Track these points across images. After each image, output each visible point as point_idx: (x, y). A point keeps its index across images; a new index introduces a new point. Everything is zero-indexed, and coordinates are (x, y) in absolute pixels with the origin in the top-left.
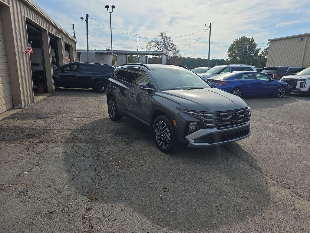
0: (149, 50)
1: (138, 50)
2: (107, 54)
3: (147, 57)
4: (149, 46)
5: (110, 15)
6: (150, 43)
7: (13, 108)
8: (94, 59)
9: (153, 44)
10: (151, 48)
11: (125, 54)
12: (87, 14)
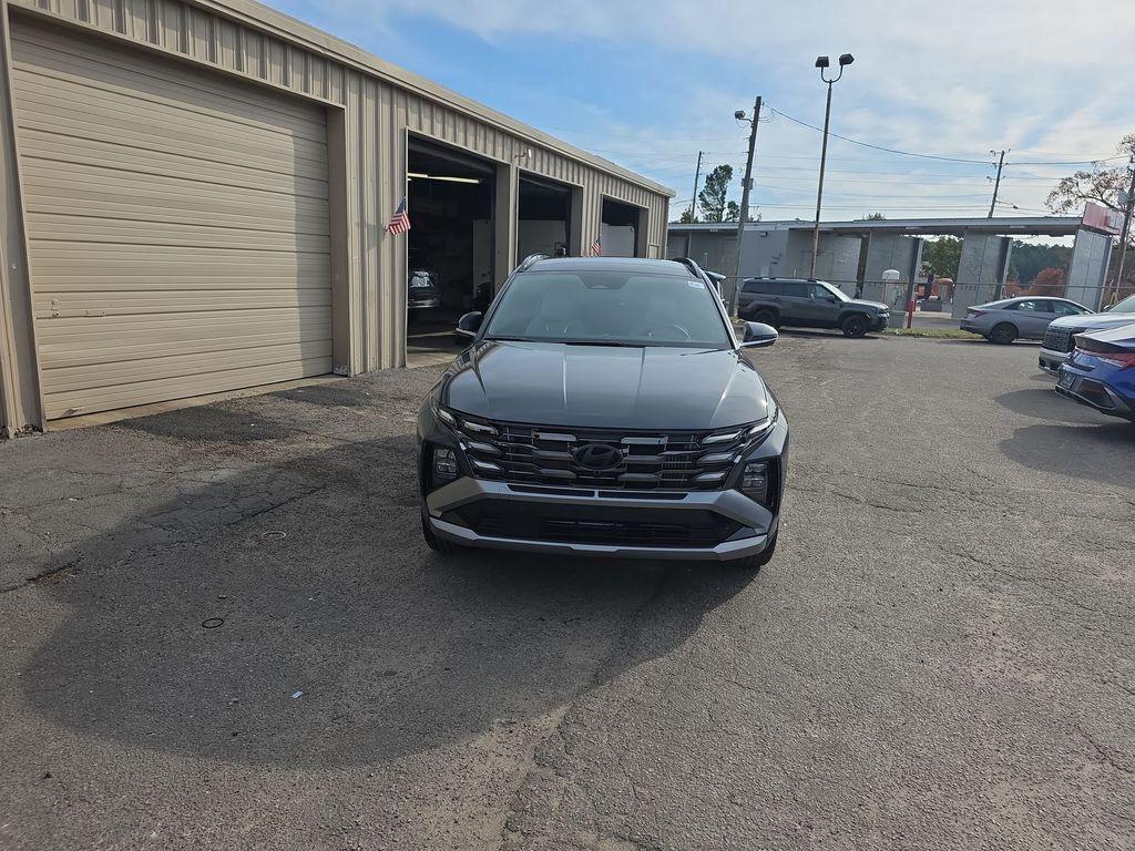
0: (1058, 215)
1: (991, 213)
2: (840, 235)
3: (1006, 241)
4: (1062, 198)
5: (830, 89)
6: (1066, 186)
7: (331, 374)
8: (781, 255)
9: (1086, 187)
10: (1069, 203)
11: (903, 230)
12: (759, 99)
